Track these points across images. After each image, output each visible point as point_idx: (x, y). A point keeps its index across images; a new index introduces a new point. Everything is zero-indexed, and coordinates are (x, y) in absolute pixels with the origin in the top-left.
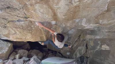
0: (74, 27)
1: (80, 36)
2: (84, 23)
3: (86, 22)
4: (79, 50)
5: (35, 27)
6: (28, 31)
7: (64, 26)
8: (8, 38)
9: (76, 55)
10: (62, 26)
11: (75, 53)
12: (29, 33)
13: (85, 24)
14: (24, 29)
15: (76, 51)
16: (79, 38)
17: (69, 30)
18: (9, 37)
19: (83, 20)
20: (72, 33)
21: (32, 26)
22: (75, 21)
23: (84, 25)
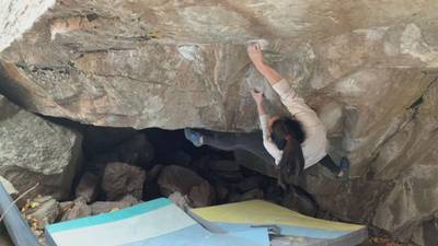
0: (360, 62)
1: (420, 101)
2: (414, 46)
3: (420, 43)
4: (415, 181)
5: (178, 66)
6: (151, 87)
7: (312, 56)
8: (72, 111)
9: (396, 209)
10: (300, 55)
11: (390, 199)
12: (154, 94)
13: (418, 48)
14: (134, 77)
15: (399, 187)
16: (414, 117)
17: (337, 77)
18: (77, 110)
19: (404, 29)
20: (356, 89)
21: (166, 65)
22: (363, 35)
23: (415, 54)
